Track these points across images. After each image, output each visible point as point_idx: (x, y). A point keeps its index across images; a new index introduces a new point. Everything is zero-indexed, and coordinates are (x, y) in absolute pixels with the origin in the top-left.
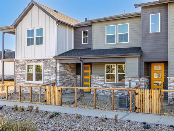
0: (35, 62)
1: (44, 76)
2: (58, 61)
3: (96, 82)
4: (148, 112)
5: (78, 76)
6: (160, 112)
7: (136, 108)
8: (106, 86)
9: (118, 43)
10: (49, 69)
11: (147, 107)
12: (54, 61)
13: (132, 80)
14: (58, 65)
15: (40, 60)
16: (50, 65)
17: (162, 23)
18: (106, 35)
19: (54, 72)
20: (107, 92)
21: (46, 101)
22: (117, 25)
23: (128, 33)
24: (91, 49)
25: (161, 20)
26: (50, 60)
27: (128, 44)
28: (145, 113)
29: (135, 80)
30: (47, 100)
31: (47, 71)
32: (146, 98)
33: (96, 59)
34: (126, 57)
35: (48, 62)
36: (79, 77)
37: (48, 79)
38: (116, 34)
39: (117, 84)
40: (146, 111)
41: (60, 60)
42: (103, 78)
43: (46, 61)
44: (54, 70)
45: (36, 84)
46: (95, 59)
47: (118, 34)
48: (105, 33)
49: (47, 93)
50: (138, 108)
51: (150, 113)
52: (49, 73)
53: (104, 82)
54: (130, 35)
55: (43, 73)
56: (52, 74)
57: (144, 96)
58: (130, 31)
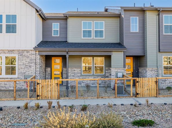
0: (5, 53)
1: (19, 69)
2: (37, 53)
3: (72, 74)
4: (147, 96)
5: (47, 69)
6: (156, 95)
7: (137, 94)
8: (82, 77)
9: (94, 38)
10: (26, 61)
11: (146, 92)
12: (34, 52)
13: (118, 71)
14: (38, 57)
15: (13, 50)
16: (28, 57)
17: (140, 25)
18: (83, 30)
19: (33, 65)
20: (84, 83)
21: (38, 96)
22: (93, 21)
23: (104, 30)
24: (67, 41)
25: (139, 23)
26: (28, 51)
27: (103, 39)
28: (144, 97)
29: (121, 71)
30: (40, 95)
31: (23, 64)
32: (145, 85)
33: (84, 52)
34: (112, 51)
35: (25, 53)
36: (49, 69)
37: (25, 73)
38: (92, 30)
39: (93, 75)
40: (145, 95)
41: (40, 52)
42: (79, 70)
43: (21, 52)
44: (33, 62)
45: (7, 78)
46: (82, 52)
47: (94, 30)
48: (81, 28)
49: (41, 87)
50: (139, 94)
51: (149, 96)
52: (27, 65)
53: (81, 73)
54: (105, 32)
55: (17, 66)
56: (30, 66)
57: (143, 84)
58: (105, 28)
